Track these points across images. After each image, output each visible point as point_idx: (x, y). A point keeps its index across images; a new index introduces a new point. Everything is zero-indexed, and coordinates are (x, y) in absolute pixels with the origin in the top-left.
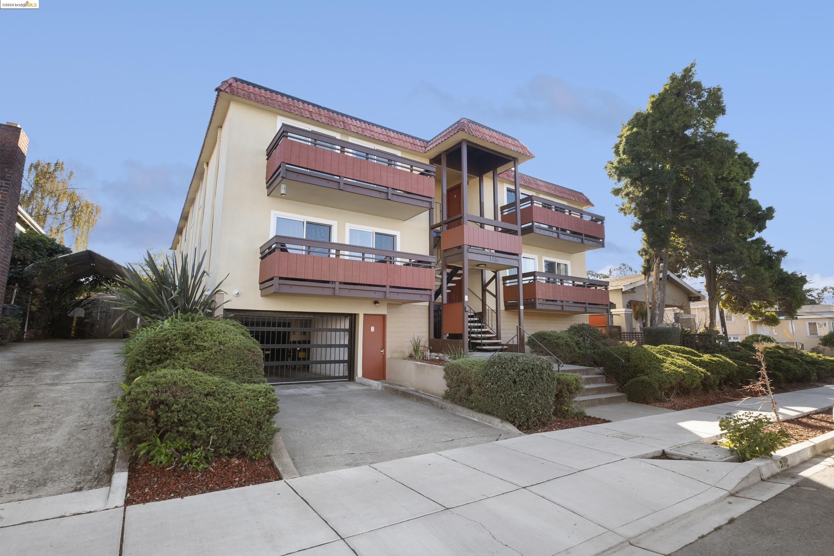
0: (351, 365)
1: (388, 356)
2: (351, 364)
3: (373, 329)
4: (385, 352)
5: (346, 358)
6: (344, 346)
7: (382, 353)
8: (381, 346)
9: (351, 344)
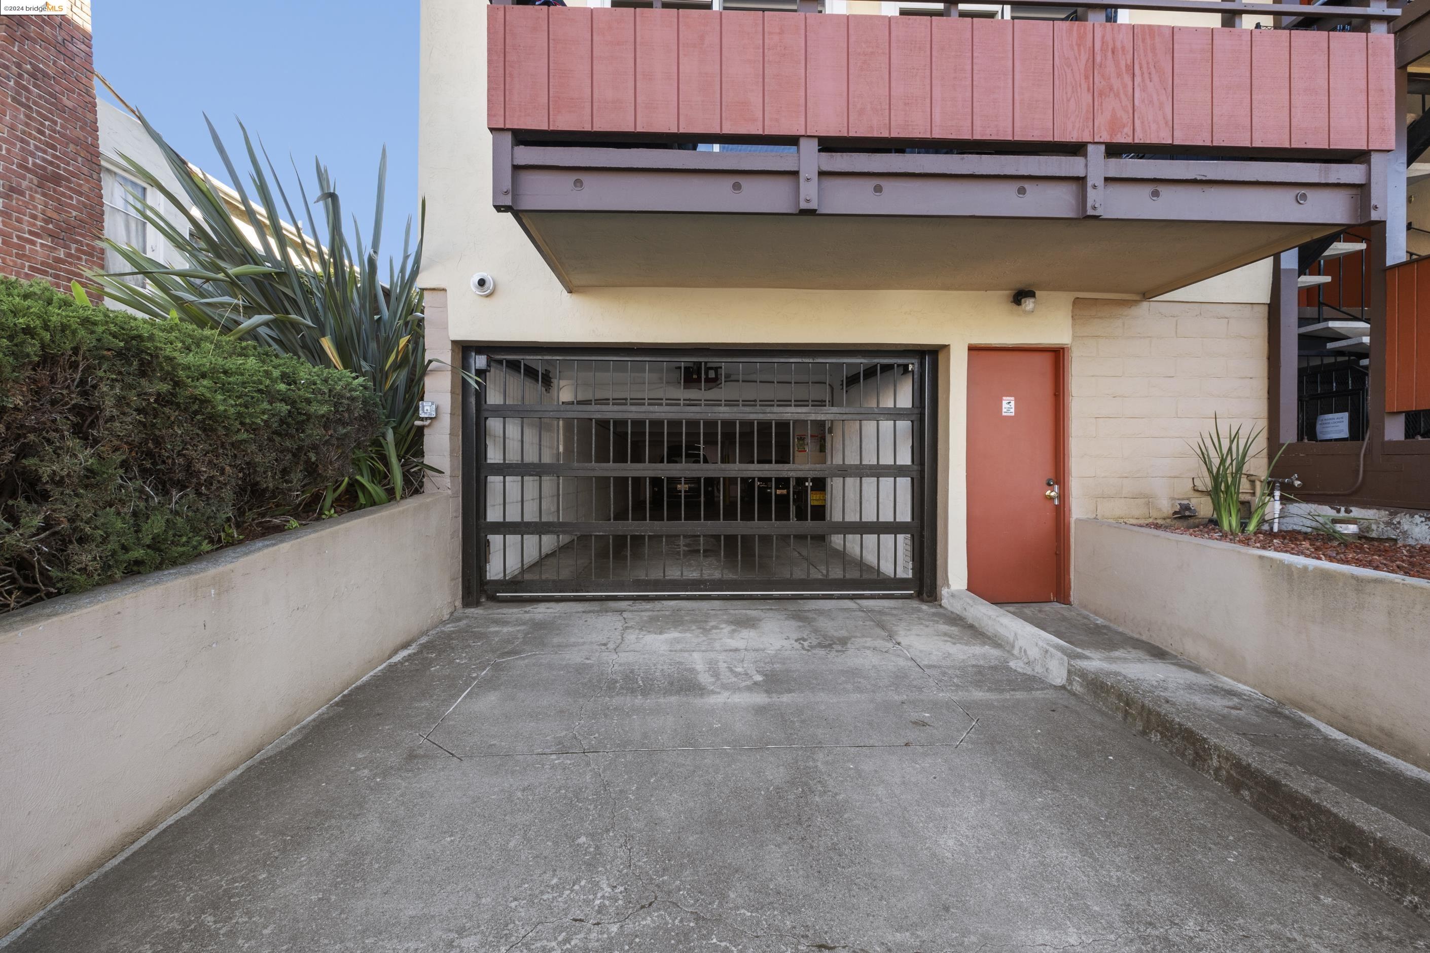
0: (922, 543)
1: (1078, 510)
2: (922, 536)
3: (1008, 407)
4: (1063, 496)
5: (905, 515)
6: (896, 471)
7: (1051, 498)
8: (1047, 471)
9: (922, 464)
